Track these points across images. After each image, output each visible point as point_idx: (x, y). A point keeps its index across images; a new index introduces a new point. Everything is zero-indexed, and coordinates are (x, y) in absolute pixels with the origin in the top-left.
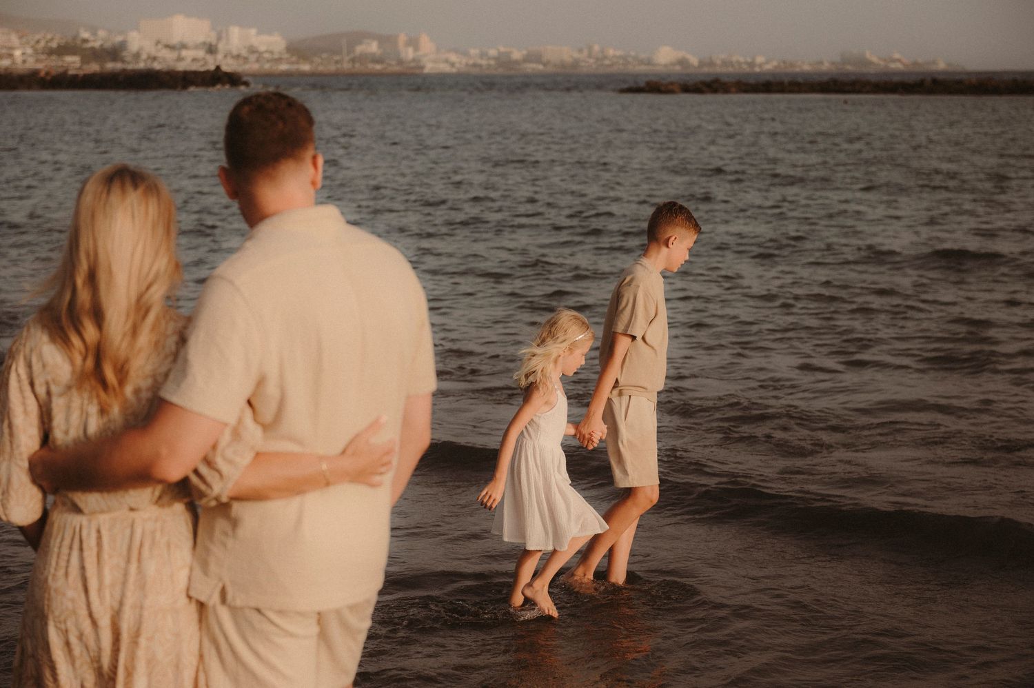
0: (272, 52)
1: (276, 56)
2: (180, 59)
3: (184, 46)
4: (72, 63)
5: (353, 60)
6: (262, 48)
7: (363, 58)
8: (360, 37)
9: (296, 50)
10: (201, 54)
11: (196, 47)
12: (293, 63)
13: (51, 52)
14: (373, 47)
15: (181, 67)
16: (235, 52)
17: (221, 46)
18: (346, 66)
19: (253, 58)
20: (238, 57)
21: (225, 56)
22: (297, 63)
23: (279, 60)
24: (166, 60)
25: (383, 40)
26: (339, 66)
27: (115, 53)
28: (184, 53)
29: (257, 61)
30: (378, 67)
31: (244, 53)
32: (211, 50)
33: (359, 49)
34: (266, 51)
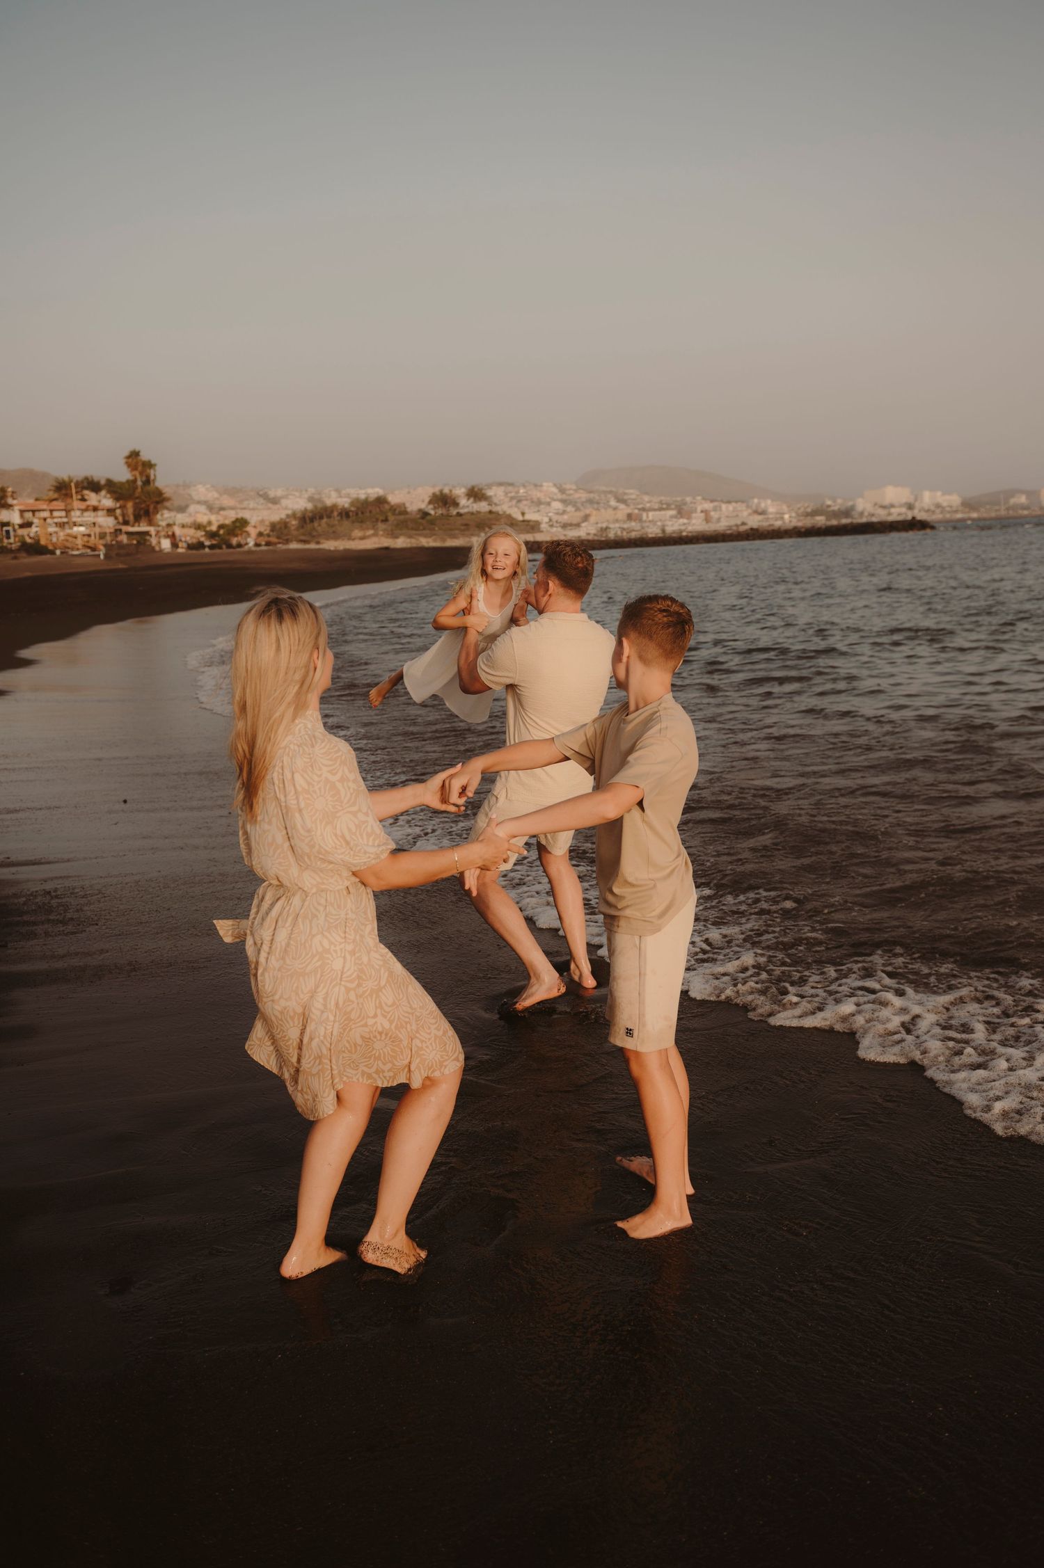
0: (951, 507)
1: (954, 509)
2: (890, 514)
3: (892, 506)
4: (820, 521)
5: (1008, 509)
6: (945, 504)
7: (1015, 507)
8: (1012, 493)
9: (967, 505)
10: (903, 510)
11: (901, 506)
12: (965, 513)
13: (807, 515)
14: (1023, 499)
15: (890, 519)
16: (926, 508)
17: (917, 505)
18: (1003, 513)
19: (938, 511)
20: (928, 511)
21: (920, 511)
22: (969, 512)
23: (956, 512)
24: (881, 515)
25: (1029, 494)
26: (998, 513)
27: (847, 513)
28: (893, 510)
29: (942, 513)
30: (1026, 512)
31: (932, 508)
32: (910, 507)
33: (1012, 501)
34: (949, 506)
